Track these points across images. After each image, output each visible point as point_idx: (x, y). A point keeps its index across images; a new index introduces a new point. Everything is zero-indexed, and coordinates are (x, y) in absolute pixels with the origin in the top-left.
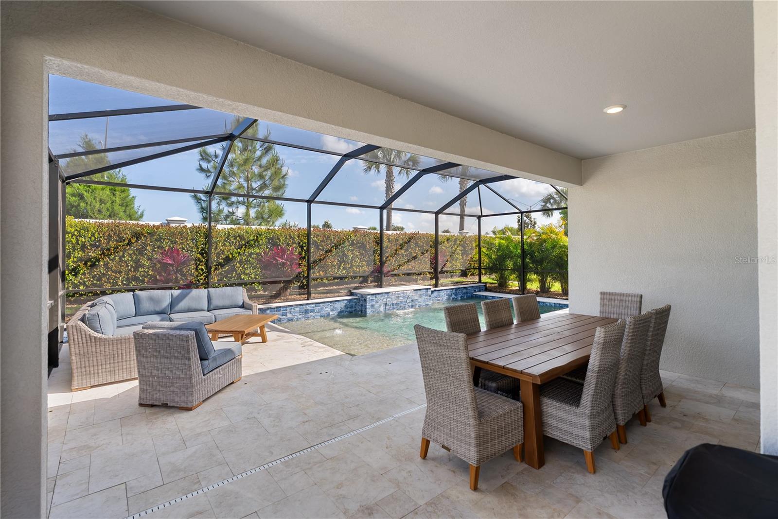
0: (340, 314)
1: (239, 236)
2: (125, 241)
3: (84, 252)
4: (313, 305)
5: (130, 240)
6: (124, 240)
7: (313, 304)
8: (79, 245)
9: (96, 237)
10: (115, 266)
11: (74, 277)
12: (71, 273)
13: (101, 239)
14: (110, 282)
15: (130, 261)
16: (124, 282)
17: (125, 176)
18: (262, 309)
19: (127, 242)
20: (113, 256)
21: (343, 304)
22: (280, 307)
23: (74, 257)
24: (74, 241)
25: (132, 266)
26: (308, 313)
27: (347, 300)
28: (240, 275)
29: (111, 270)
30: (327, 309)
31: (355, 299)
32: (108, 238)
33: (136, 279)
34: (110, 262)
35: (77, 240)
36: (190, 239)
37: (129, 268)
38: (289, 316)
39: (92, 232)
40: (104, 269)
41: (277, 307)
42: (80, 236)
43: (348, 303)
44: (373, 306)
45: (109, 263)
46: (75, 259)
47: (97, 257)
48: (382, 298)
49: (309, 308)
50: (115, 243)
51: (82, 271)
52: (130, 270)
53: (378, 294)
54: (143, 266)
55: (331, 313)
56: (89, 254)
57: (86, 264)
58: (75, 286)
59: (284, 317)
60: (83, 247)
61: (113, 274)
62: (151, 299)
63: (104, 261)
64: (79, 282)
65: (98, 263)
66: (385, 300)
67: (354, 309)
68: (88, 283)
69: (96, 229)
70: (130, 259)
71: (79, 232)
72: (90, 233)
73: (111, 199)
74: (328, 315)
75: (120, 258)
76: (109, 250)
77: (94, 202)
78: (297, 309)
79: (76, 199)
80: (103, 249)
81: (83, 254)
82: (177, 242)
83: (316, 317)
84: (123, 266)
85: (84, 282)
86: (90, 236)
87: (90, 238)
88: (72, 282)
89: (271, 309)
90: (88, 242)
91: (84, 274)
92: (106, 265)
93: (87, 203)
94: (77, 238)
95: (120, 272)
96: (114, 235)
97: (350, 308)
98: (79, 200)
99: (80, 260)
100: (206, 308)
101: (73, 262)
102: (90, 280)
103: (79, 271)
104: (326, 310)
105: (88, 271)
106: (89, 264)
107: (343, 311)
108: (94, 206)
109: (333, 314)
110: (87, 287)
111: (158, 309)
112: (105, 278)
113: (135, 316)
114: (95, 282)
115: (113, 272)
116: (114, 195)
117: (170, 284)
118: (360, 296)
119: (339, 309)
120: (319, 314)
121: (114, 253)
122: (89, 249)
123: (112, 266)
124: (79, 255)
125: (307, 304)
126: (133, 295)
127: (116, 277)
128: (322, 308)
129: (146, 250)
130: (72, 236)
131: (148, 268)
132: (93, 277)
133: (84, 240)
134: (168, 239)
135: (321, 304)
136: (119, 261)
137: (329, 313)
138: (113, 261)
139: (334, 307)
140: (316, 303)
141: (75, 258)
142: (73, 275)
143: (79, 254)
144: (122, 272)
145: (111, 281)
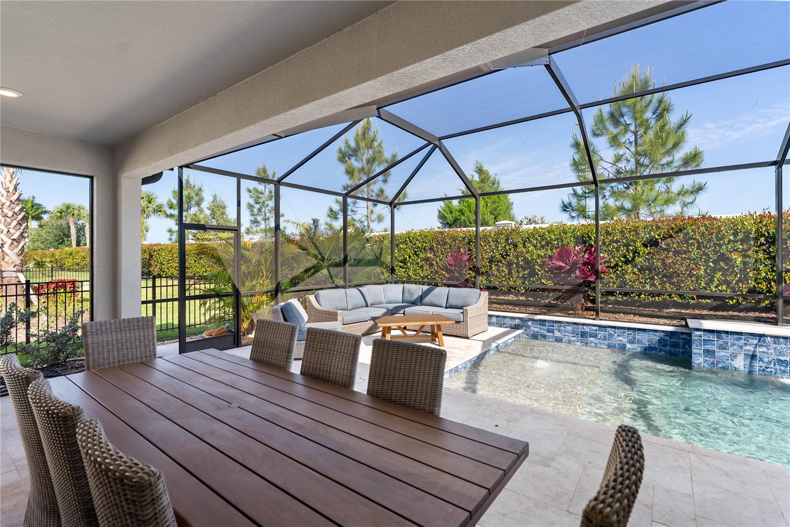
0: (647, 352)
4: (595, 328)
7: (594, 325)
18: (523, 318)
21: (655, 338)
22: (545, 321)
26: (587, 337)
27: (663, 331)
30: (620, 338)
31: (682, 333)
38: (557, 334)
41: (540, 320)
43: (667, 338)
48: (738, 343)
49: (587, 330)
53: (727, 332)
55: (628, 346)
59: (551, 334)
74: (623, 348)
78: (569, 328)
83: (599, 345)
89: (533, 320)
97: (672, 346)
100: (445, 306)
104: (618, 339)
107: (656, 348)
109: (634, 348)
119: (646, 344)
120: (606, 342)
128: (611, 335)
135: (609, 329)
137: (625, 345)
139: (636, 338)
140: (600, 326)
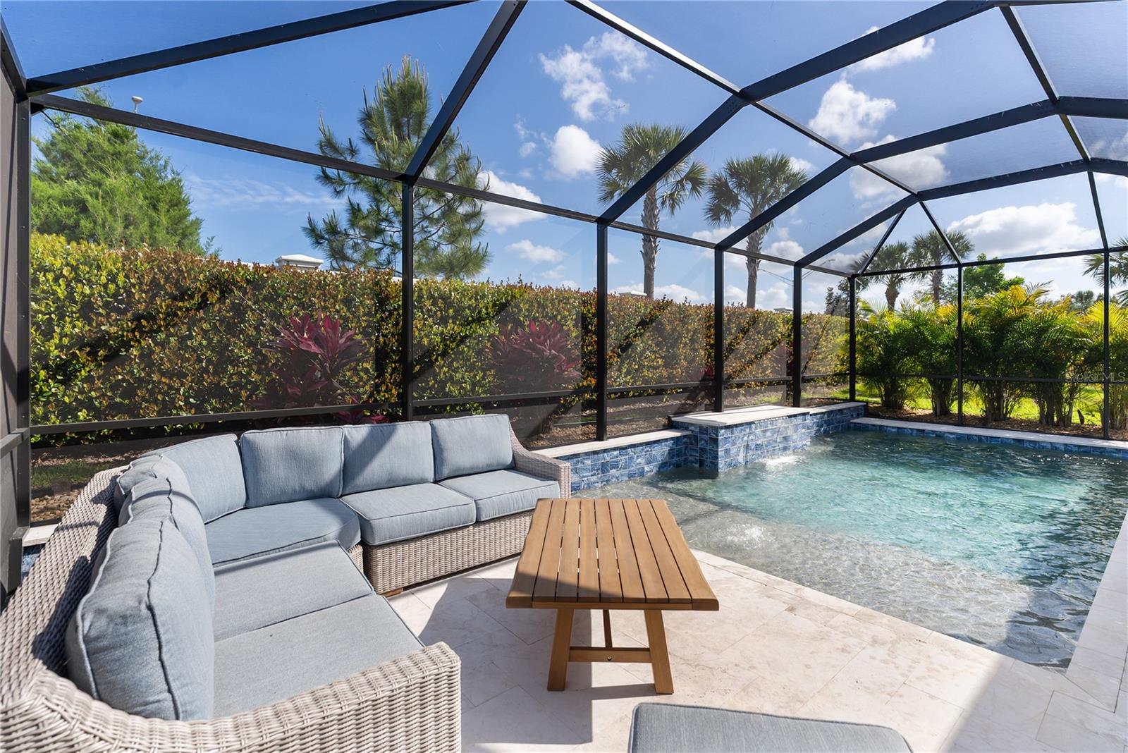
0: (662, 470)
1: (441, 297)
2: (193, 299)
3: (90, 322)
4: (616, 453)
5: (204, 297)
6: (192, 297)
7: (615, 449)
8: (75, 302)
9: (120, 283)
10: (169, 361)
11: (63, 387)
12: (54, 378)
13: (133, 290)
14: (156, 402)
15: (206, 347)
16: (191, 400)
17: (178, 175)
19: (197, 299)
20: (163, 336)
21: (665, 448)
23: (62, 336)
24: (61, 292)
25: (209, 361)
26: (608, 471)
27: (669, 438)
28: (443, 384)
29: (160, 371)
30: (640, 460)
31: (684, 436)
32: (151, 289)
33: (218, 391)
34: (157, 349)
35: (71, 291)
36: (342, 301)
37: (204, 364)
39: (110, 273)
40: (142, 367)
42: (78, 281)
43: (675, 446)
44: (727, 451)
45: (153, 352)
46: (65, 341)
47: (123, 336)
48: (741, 435)
49: (608, 459)
50: (169, 301)
51: (83, 372)
52: (206, 371)
53: (736, 426)
54: (235, 361)
55: (647, 469)
56: (103, 328)
57: (93, 354)
58: (66, 411)
60: (87, 309)
61: (163, 380)
62: (293, 455)
63: (142, 348)
64: (76, 399)
65: (127, 351)
66: (746, 438)
67: (683, 458)
68: (100, 403)
69: (120, 265)
70: (204, 343)
71: (74, 269)
72: (104, 273)
73: (150, 217)
74: (642, 473)
75: (183, 339)
76: (151, 318)
77: (110, 219)
78: (588, 462)
79: (71, 210)
80: (137, 318)
81: (87, 328)
82: (313, 304)
83: (620, 479)
84: (188, 360)
85: (91, 399)
86: (104, 280)
87: (105, 286)
88: (58, 400)
90: (101, 297)
91: (89, 379)
92: (146, 356)
93: (95, 222)
94: (68, 285)
95: (181, 375)
96: (166, 282)
97: (678, 455)
98: (76, 214)
99: (80, 342)
100: (431, 475)
101: (60, 347)
102: (104, 395)
103: (76, 371)
104: (638, 462)
105: (101, 372)
106: (101, 353)
107: (668, 463)
108: (112, 229)
109: (650, 470)
110: (98, 413)
111: (310, 485)
112: (144, 391)
113: (245, 508)
114: (118, 400)
115: (163, 374)
116: (155, 208)
117: (316, 406)
118: (697, 430)
119: (660, 459)
120: (626, 472)
121: (167, 326)
122: (101, 315)
123: (161, 359)
124: (77, 330)
125: (605, 451)
126: (237, 442)
127: (171, 387)
128: (631, 458)
129: (243, 321)
130: (56, 280)
131: (249, 366)
132: (114, 388)
133: (88, 291)
134: (294, 298)
135: (629, 450)
136: (179, 349)
137: (643, 468)
138: (163, 349)
139: (651, 455)
140: (621, 448)
141: (66, 336)
142: (61, 382)
143: (74, 326)
144: (185, 376)
145: (160, 397)
